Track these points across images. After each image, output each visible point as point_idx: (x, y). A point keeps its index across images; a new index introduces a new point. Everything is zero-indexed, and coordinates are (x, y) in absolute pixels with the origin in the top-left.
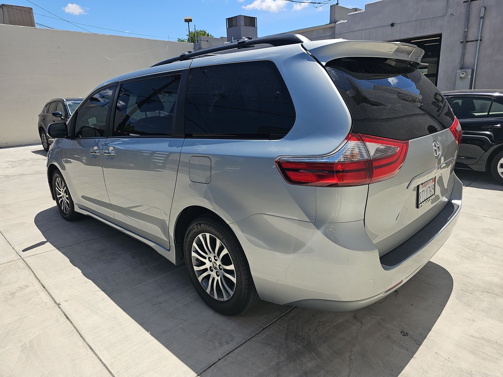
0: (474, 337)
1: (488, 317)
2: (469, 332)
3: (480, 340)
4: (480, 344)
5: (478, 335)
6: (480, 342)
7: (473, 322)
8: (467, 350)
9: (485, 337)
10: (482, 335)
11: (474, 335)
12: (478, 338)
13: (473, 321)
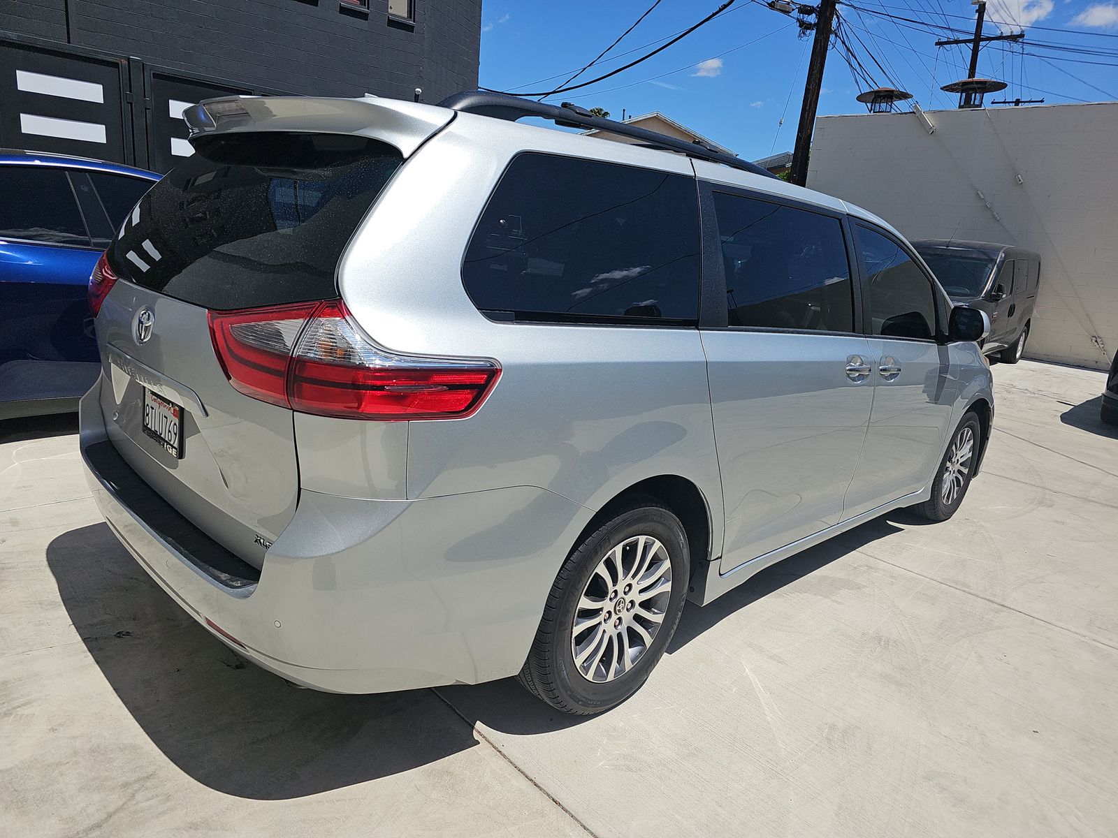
0: (22, 705)
1: (36, 760)
2: (40, 706)
3: (10, 708)
4: (4, 703)
5: (20, 713)
6: (5, 705)
7: (50, 727)
8: (15, 679)
9: (6, 718)
10: (14, 717)
11: (25, 707)
12: (14, 708)
13: (53, 730)
